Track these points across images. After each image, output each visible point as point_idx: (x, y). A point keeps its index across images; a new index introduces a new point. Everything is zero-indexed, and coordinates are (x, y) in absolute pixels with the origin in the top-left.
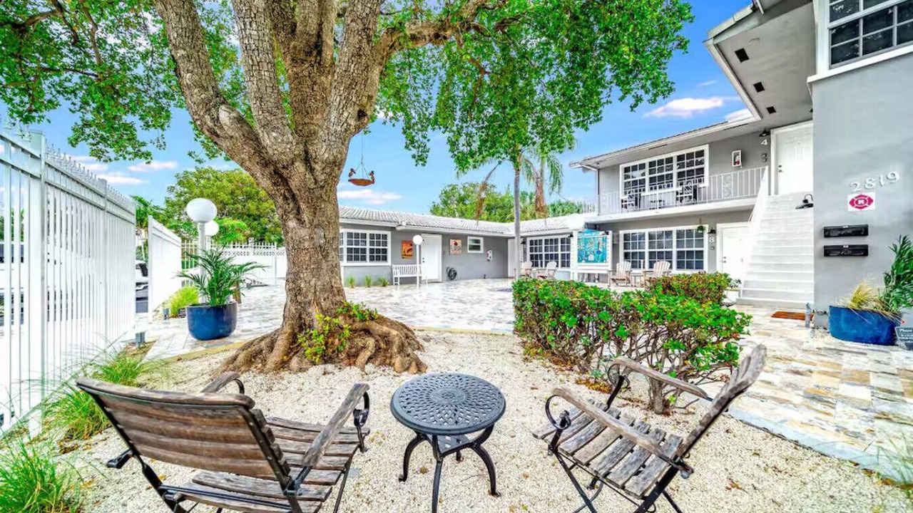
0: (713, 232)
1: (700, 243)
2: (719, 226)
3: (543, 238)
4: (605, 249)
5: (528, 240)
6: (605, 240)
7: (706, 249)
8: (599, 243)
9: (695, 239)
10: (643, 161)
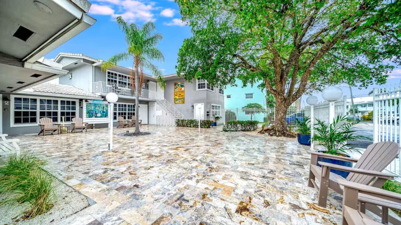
1: (134, 110)
2: (139, 105)
4: (108, 111)
5: (13, 97)
6: (107, 106)
8: (104, 107)
9: (133, 108)
10: (116, 73)
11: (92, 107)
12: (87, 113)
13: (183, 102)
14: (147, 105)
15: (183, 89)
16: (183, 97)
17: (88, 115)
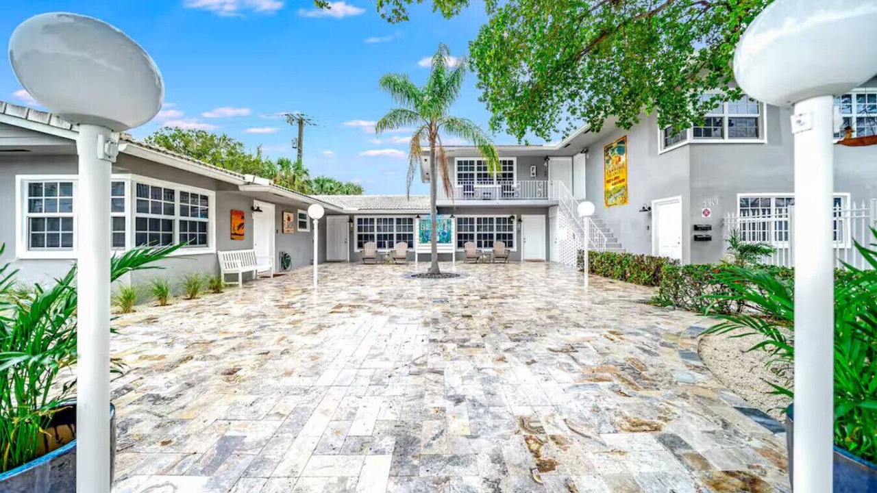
0: (520, 220)
1: (511, 228)
2: (523, 217)
3: (376, 217)
4: (450, 232)
5: (356, 218)
6: (449, 223)
7: (515, 233)
8: (444, 225)
9: (507, 225)
10: (471, 159)
11: (427, 225)
12: (420, 237)
13: (625, 200)
14: (544, 216)
15: (623, 158)
16: (623, 184)
17: (421, 238)
